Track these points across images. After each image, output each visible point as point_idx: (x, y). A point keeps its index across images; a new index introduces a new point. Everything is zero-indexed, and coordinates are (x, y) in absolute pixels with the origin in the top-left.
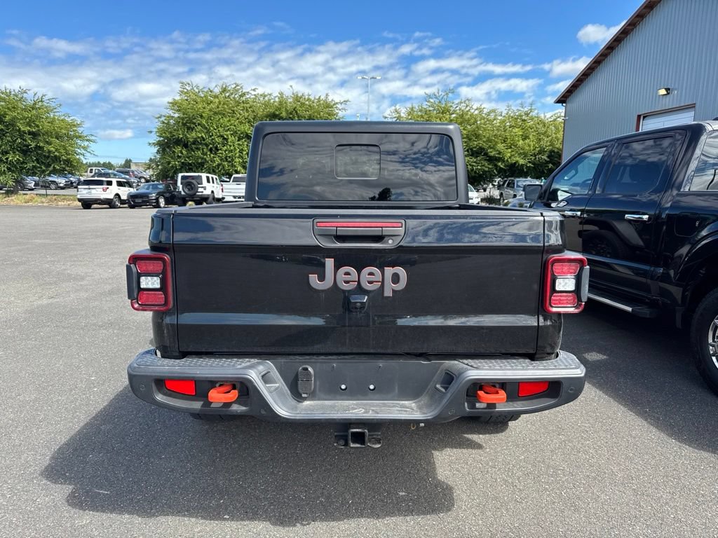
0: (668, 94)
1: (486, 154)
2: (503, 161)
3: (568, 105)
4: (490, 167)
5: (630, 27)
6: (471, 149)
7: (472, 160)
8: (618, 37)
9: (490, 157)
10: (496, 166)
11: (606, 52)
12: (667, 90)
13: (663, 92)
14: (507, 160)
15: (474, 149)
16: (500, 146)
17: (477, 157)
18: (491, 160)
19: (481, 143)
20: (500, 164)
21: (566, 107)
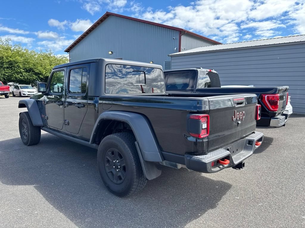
0: (112, 54)
1: (33, 71)
2: (42, 75)
3: (70, 53)
4: (36, 77)
5: (95, 27)
6: (26, 69)
7: (27, 74)
8: (90, 30)
9: (36, 73)
10: (39, 77)
11: (86, 34)
12: (112, 52)
13: (110, 53)
14: (44, 75)
15: (27, 69)
16: (40, 68)
17: (29, 73)
18: (36, 74)
19: (31, 66)
20: (40, 76)
21: (69, 54)
